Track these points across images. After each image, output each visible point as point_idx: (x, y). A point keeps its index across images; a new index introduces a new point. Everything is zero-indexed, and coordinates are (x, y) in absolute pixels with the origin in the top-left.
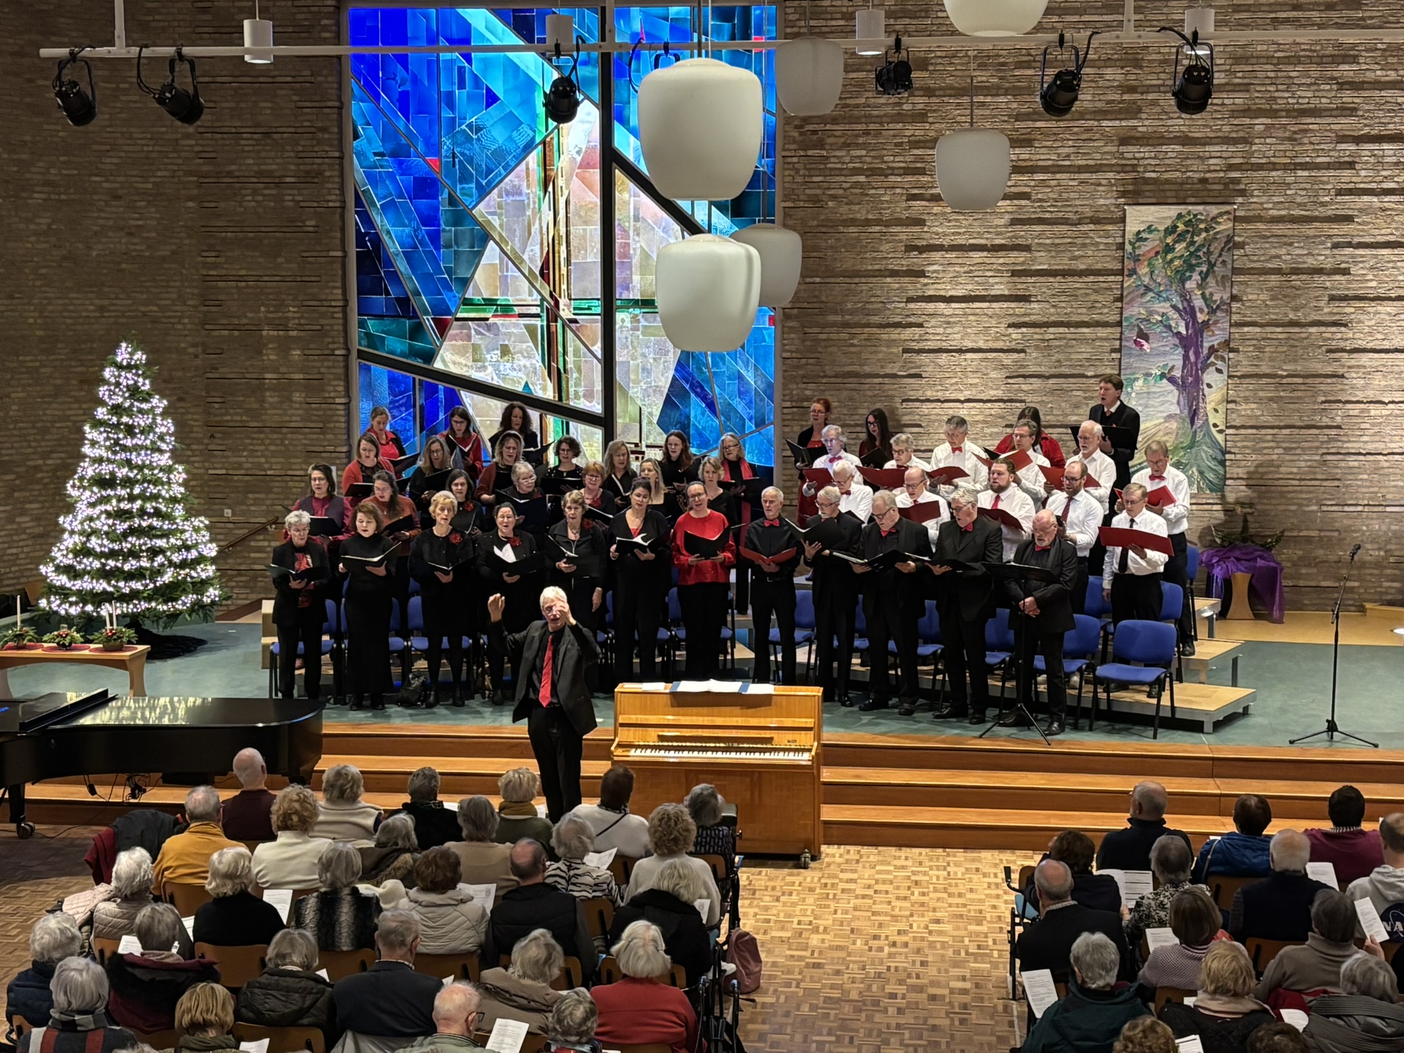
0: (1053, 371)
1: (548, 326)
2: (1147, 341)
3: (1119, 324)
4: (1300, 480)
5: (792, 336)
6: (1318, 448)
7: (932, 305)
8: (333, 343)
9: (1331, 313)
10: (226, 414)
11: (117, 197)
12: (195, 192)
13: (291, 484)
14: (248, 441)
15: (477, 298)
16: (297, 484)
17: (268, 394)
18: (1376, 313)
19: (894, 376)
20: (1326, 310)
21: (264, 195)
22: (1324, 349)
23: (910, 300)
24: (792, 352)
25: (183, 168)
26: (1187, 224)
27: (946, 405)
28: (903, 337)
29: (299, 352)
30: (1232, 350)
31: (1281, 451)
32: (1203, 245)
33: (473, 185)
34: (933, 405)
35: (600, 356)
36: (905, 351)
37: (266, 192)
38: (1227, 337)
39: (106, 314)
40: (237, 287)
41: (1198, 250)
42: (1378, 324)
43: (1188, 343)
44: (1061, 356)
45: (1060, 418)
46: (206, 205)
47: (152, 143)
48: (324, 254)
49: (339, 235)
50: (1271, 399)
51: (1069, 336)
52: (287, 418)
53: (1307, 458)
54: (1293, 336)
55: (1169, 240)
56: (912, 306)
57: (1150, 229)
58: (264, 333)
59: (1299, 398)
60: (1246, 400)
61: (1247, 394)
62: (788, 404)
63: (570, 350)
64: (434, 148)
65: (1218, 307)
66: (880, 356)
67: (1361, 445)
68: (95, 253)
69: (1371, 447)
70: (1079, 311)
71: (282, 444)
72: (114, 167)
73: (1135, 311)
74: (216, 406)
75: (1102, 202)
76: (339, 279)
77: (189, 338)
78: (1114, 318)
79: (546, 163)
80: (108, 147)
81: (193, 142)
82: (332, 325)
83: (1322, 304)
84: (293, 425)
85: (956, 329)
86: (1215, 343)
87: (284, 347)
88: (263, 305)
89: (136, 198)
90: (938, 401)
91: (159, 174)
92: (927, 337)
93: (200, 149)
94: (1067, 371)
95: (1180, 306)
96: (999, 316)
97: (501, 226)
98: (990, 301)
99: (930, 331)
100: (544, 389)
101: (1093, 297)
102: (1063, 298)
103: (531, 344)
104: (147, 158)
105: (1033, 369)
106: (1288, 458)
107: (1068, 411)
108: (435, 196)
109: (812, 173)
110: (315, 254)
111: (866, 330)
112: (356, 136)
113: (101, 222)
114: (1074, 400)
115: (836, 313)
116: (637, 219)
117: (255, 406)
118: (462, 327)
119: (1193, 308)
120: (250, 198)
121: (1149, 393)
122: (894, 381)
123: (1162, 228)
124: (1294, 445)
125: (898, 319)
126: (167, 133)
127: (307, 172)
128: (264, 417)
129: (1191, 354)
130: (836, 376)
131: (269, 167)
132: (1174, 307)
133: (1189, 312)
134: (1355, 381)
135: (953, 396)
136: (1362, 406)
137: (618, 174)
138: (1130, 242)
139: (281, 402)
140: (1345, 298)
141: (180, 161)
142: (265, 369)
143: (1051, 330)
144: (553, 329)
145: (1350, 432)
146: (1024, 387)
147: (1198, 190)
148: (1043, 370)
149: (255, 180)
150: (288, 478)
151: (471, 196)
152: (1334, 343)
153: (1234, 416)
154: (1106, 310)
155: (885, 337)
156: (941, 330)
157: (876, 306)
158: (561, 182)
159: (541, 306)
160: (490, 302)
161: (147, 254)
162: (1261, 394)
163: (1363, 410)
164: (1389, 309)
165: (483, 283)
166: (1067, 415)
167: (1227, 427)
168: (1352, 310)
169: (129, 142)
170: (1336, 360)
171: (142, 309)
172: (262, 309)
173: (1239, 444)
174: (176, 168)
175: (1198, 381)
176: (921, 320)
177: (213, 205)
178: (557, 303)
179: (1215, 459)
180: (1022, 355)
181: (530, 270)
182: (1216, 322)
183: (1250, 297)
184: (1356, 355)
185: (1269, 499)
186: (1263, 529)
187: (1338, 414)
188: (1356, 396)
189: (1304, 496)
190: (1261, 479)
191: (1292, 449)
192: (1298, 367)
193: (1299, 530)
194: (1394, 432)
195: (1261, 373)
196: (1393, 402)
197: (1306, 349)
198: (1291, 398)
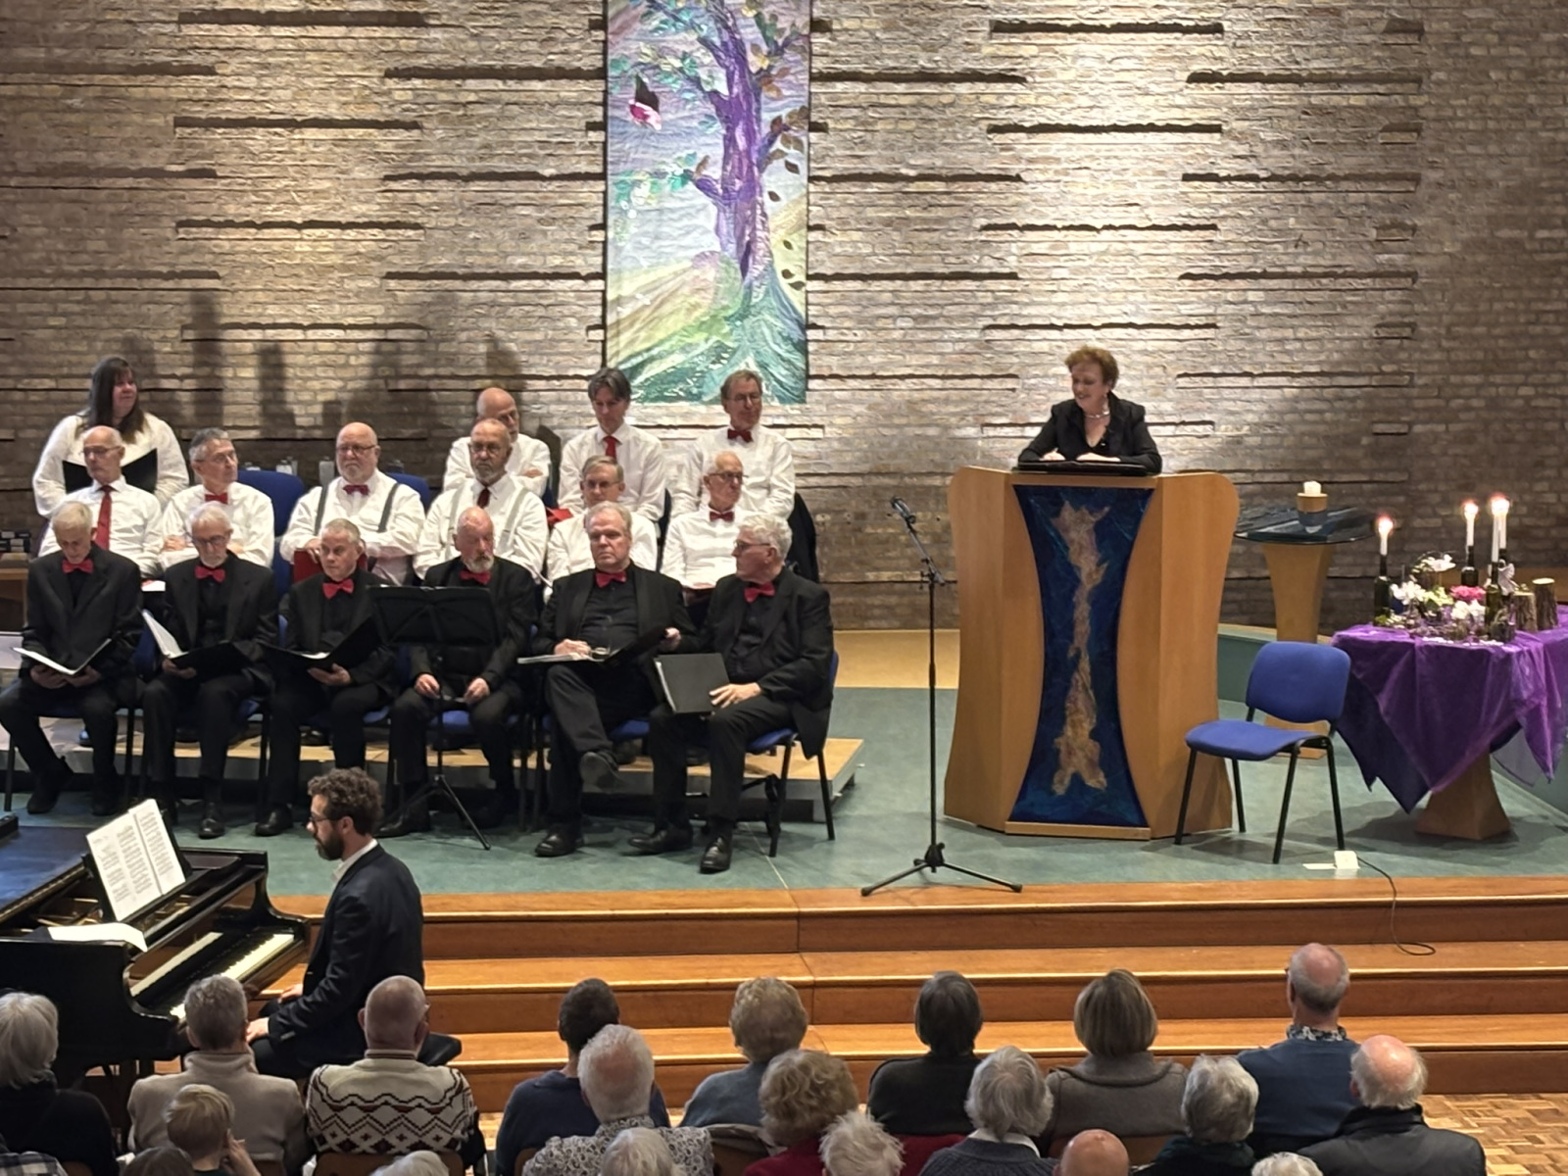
0: (478, 166)
2: (655, 107)
3: (601, 74)
4: (943, 377)
6: (975, 316)
7: (231, 30)
9: (994, 57)
18: (1077, 57)
19: (158, 174)
20: (987, 50)
22: (984, 125)
23: (187, 18)
27: (267, 233)
28: (174, 94)
30: (815, 127)
31: (908, 323)
34: (239, 233)
36: (181, 122)
38: (804, 101)
42: (1084, 77)
43: (732, 112)
44: (491, 138)
45: (494, 260)
50: (888, 222)
51: (506, 97)
53: (956, 335)
54: (926, 101)
56: (190, 30)
59: (938, 221)
60: (843, 222)
61: (845, 212)
65: (787, 43)
66: (129, 132)
67: (1053, 310)
69: (1071, 315)
70: (524, 47)
73: (632, 48)
78: (590, 61)
83: (978, 39)
85: (283, 80)
86: (784, 113)
90: (250, 224)
92: (224, 94)
94: (501, 165)
95: (716, 41)
96: (368, 56)
98: (347, 24)
99: (230, 81)
101: (550, 21)
102: (491, 21)
105: (437, 163)
106: (922, 336)
107: (509, 245)
111: (98, 78)
114: (519, 224)
115: (34, 43)
119: (739, 45)
121: (660, 211)
122: (158, 184)
124: (931, 312)
125: (162, 58)
129: (739, 134)
130: (38, 174)
132: (704, 42)
133: (733, 53)
134: (1040, 188)
135: (282, 215)
136: (1054, 234)
140: (1021, 27)
143: (471, 84)
145: (1033, 286)
146: (421, 198)
148: (458, 163)
152: (1001, 114)
153: (821, 255)
154: (575, 47)
155: (138, 92)
156: (251, 81)
157: (117, 30)
162: (870, 213)
163: (1056, 244)
164: (1099, 49)
166: (506, 255)
167: (809, 277)
168: (1034, 50)
170: (1006, 148)
173: (832, 310)
175: (752, 187)
176: (210, 60)
179: (787, 339)
180: (415, 133)
182: (784, 72)
183: (847, 24)
184: (1041, 138)
185: (888, 416)
186: (879, 474)
187: (1011, 251)
188: (1043, 216)
189: (952, 409)
190: (873, 377)
191: (928, 318)
192: (937, 161)
193: (944, 474)
194: (1113, 286)
195: (870, 172)
196: (1110, 227)
197: (951, 125)
198: (924, 220)
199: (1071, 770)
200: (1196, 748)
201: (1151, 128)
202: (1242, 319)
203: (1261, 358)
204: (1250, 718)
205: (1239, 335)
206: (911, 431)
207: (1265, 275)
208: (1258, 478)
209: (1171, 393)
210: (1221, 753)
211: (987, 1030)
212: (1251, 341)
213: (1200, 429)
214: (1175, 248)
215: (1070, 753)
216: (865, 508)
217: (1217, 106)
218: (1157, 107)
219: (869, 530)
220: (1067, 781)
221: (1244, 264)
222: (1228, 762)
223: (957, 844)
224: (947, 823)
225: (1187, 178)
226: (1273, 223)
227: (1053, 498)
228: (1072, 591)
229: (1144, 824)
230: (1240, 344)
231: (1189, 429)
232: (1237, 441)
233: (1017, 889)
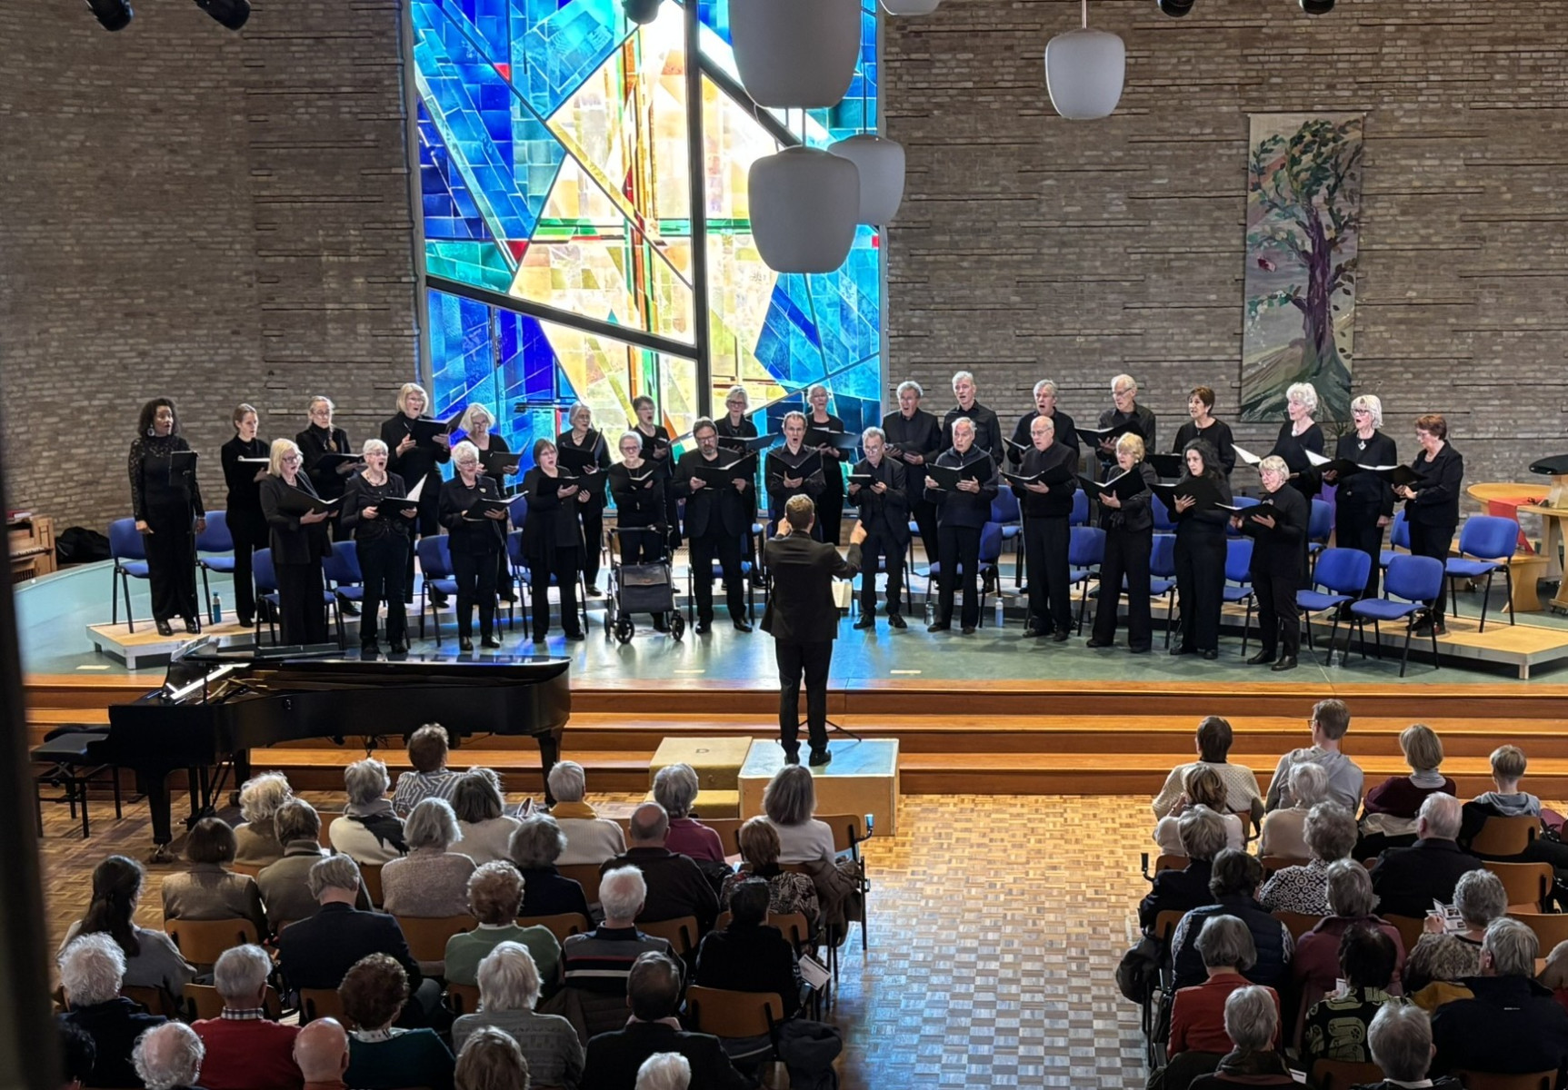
1: (634, 249)
2: (1272, 260)
5: (897, 258)
8: (400, 269)
10: (285, 349)
11: (156, 111)
12: (243, 104)
13: (359, 424)
14: (310, 378)
15: (556, 218)
16: (366, 424)
17: (330, 326)
21: (318, 107)
24: (897, 276)
25: (230, 77)
26: (1314, 134)
29: (362, 280)
32: (1330, 157)
33: (547, 94)
35: (690, 282)
37: (320, 103)
39: (151, 240)
40: (292, 208)
41: (1325, 162)
43: (1315, 261)
46: (254, 118)
47: (194, 49)
48: (386, 171)
49: (403, 150)
52: (352, 353)
55: (1296, 151)
57: (1275, 140)
58: (324, 259)
62: (895, 333)
63: (657, 275)
64: (503, 53)
65: (1346, 224)
68: (134, 173)
71: (348, 380)
72: (151, 77)
73: (1259, 228)
74: (274, 339)
75: (1225, 109)
76: (406, 199)
77: (241, 266)
79: (626, 68)
80: (143, 55)
81: (238, 49)
82: (397, 250)
84: (359, 359)
86: (1343, 262)
87: (346, 274)
88: (322, 228)
89: (177, 111)
91: (202, 84)
93: (247, 56)
95: (1307, 224)
97: (579, 138)
100: (631, 318)
103: (615, 269)
104: (188, 67)
106: (1416, 383)
107: (1189, 336)
108: (505, 106)
109: (916, 79)
110: (376, 171)
111: (976, 252)
112: (417, 41)
113: (141, 139)
114: (1195, 324)
115: (944, 233)
116: (726, 131)
117: (316, 339)
118: (538, 251)
119: (1319, 224)
120: (302, 110)
121: (1273, 316)
123: (1287, 138)
125: (1010, 239)
126: (208, 38)
127: (365, 81)
128: (327, 352)
129: (1318, 273)
130: (945, 302)
131: (322, 76)
132: (1299, 223)
133: (1315, 228)
137: (704, 79)
138: (1254, 154)
139: (345, 335)
141: (225, 70)
142: (324, 300)
143: (1171, 250)
144: (638, 253)
146: (1143, 311)
147: (1326, 97)
149: (308, 90)
150: (356, 418)
151: (545, 106)
153: (1363, 338)
155: (996, 259)
157: (985, 226)
158: (642, 89)
159: (625, 226)
160: (568, 223)
161: (192, 173)
165: (560, 204)
166: (1188, 341)
167: (1355, 352)
168: (1485, 225)
169: (166, 49)
171: (189, 234)
172: (321, 232)
174: (220, 78)
175: (1324, 302)
177: (262, 118)
178: (642, 223)
181: (611, 185)
182: (1344, 240)
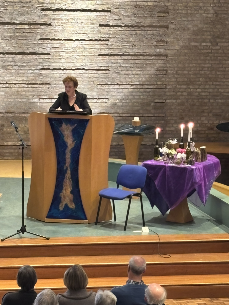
4: (27, 84)
6: (37, 66)
22: (40, 8)
31: (17, 68)
50: (11, 37)
53: (31, 71)
59: (26, 37)
67: (60, 64)
69: (66, 66)
106: (21, 71)
124: (24, 64)
134: (57, 28)
136: (61, 42)
145: (55, 57)
152: (45, 5)
162: (5, 34)
163: (62, 44)
170: (46, 15)
184: (56, 13)
185: (11, 95)
186: (8, 113)
187: (48, 47)
188: (57, 36)
189: (30, 94)
190: (6, 83)
191: (23, 66)
192: (26, 19)
193: (28, 113)
194: (78, 57)
195: (6, 22)
196: (77, 40)
197: (30, 8)
198: (22, 37)
199: (64, 203)
200: (102, 196)
201: (90, 10)
202: (117, 68)
203: (122, 79)
204: (118, 187)
205: (116, 73)
206: (18, 100)
207: (123, 55)
208: (121, 115)
209: (96, 90)
210: (109, 198)
211: (39, 281)
212: (119, 74)
213: (104, 100)
214: (97, 46)
215: (64, 198)
216: (4, 123)
217: (109, 4)
218: (91, 4)
219: (5, 130)
220: (63, 206)
221: (117, 52)
222: (111, 201)
223: (30, 225)
224: (27, 219)
225: (100, 25)
226: (126, 40)
227: (60, 121)
228: (65, 149)
229: (86, 219)
230: (116, 75)
231: (101, 100)
232: (115, 104)
233: (48, 239)
